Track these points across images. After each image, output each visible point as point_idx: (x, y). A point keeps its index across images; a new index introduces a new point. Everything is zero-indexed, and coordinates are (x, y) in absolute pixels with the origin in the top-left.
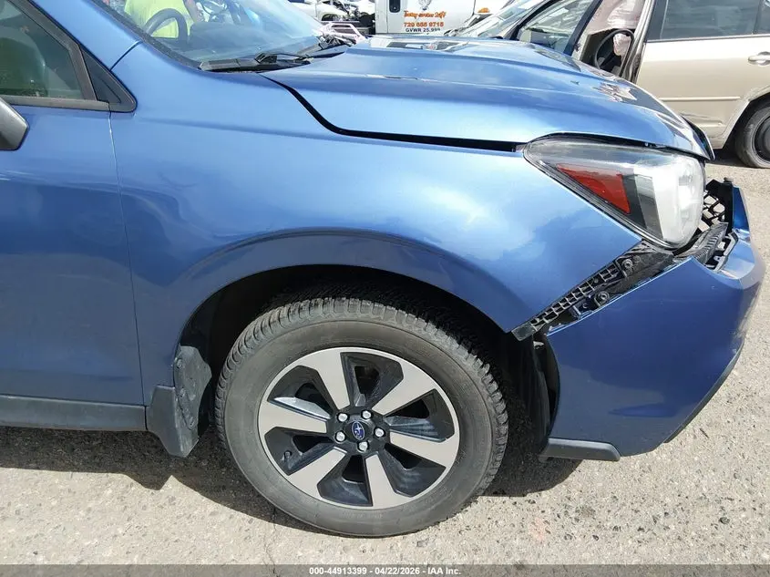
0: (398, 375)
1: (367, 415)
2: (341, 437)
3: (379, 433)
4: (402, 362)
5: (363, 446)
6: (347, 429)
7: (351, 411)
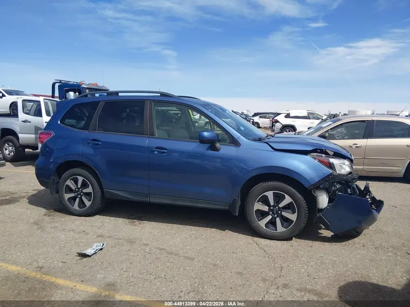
0: (284, 198)
1: (277, 207)
2: (271, 213)
3: (280, 212)
4: (286, 195)
5: (276, 215)
6: (272, 211)
7: (274, 206)
